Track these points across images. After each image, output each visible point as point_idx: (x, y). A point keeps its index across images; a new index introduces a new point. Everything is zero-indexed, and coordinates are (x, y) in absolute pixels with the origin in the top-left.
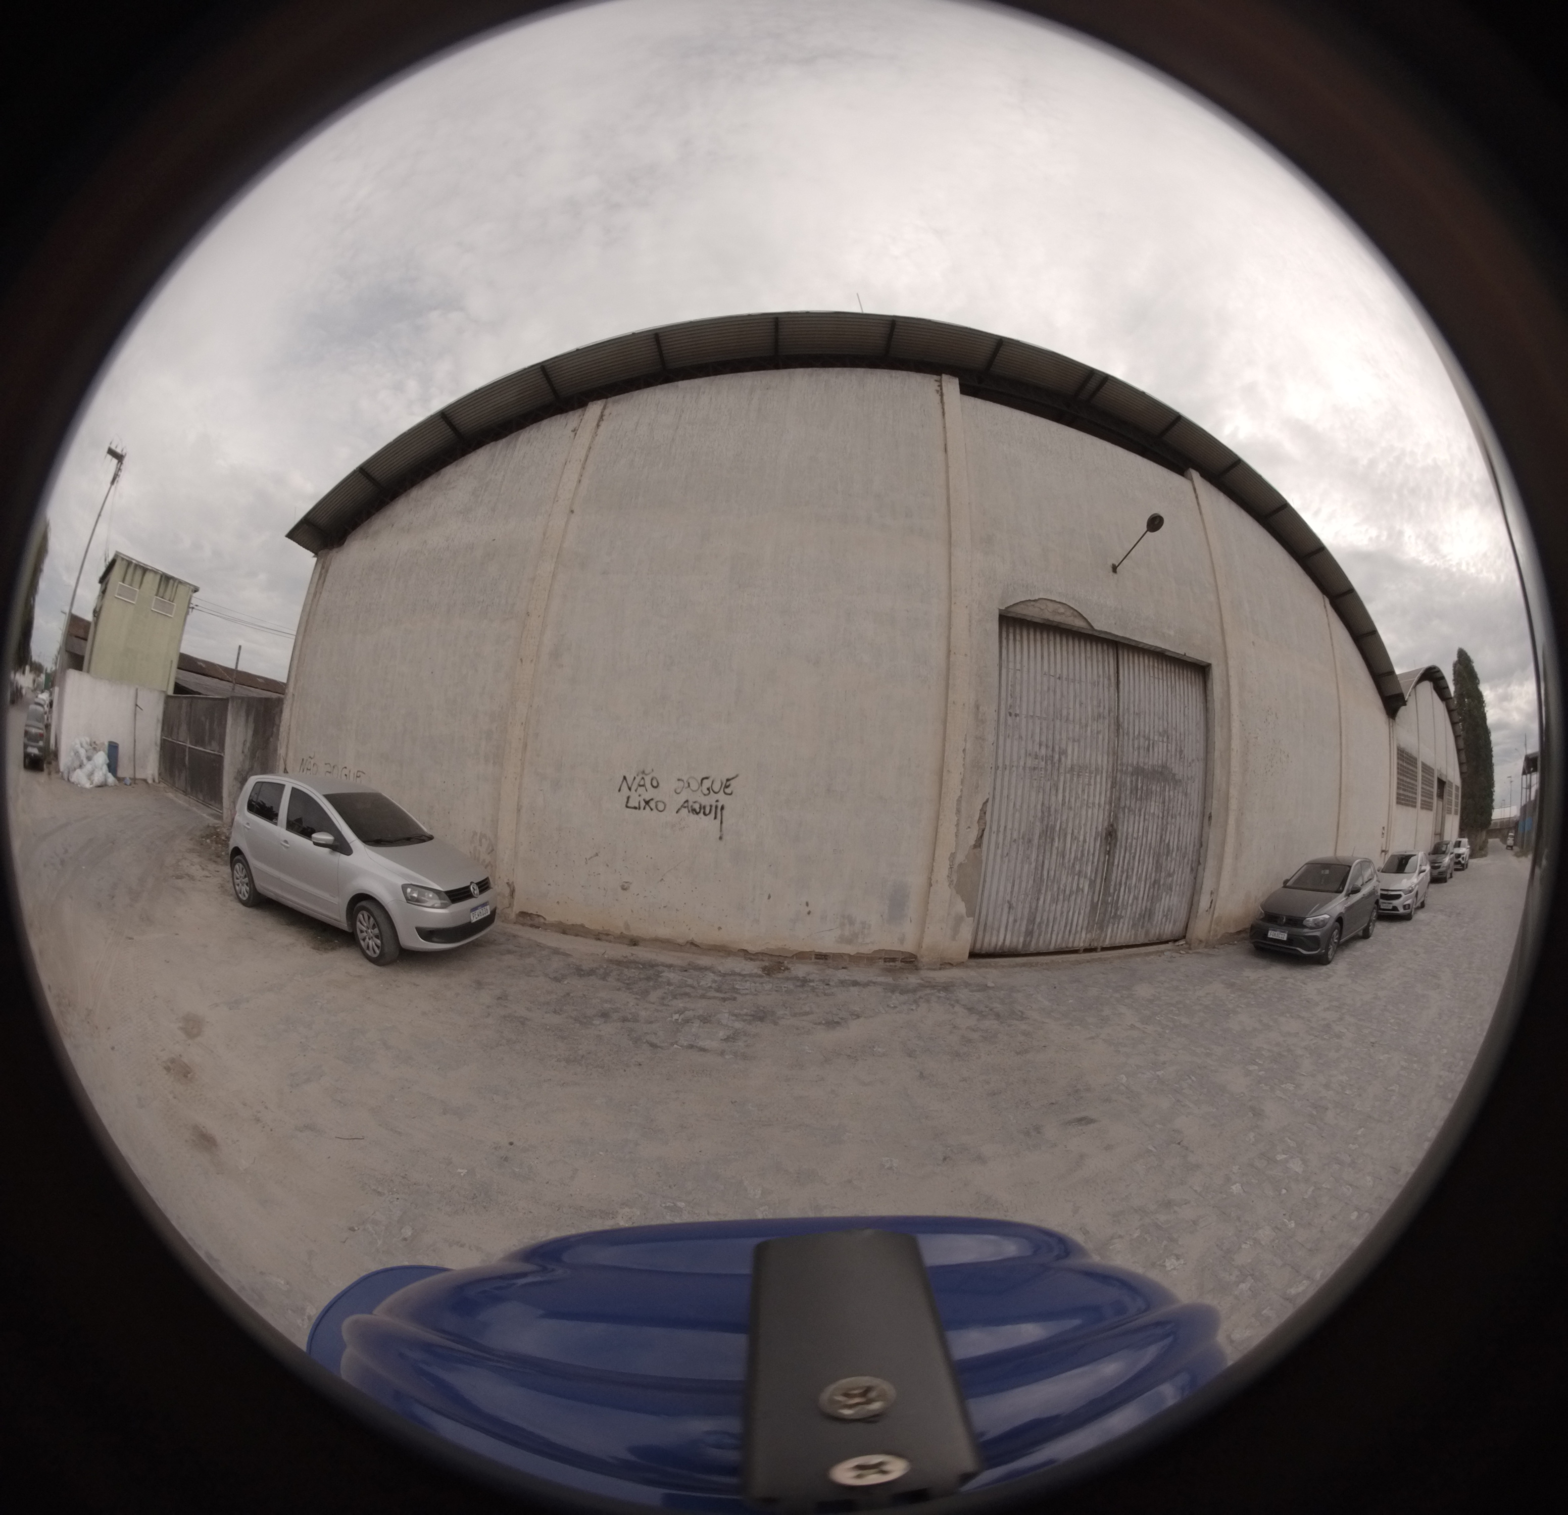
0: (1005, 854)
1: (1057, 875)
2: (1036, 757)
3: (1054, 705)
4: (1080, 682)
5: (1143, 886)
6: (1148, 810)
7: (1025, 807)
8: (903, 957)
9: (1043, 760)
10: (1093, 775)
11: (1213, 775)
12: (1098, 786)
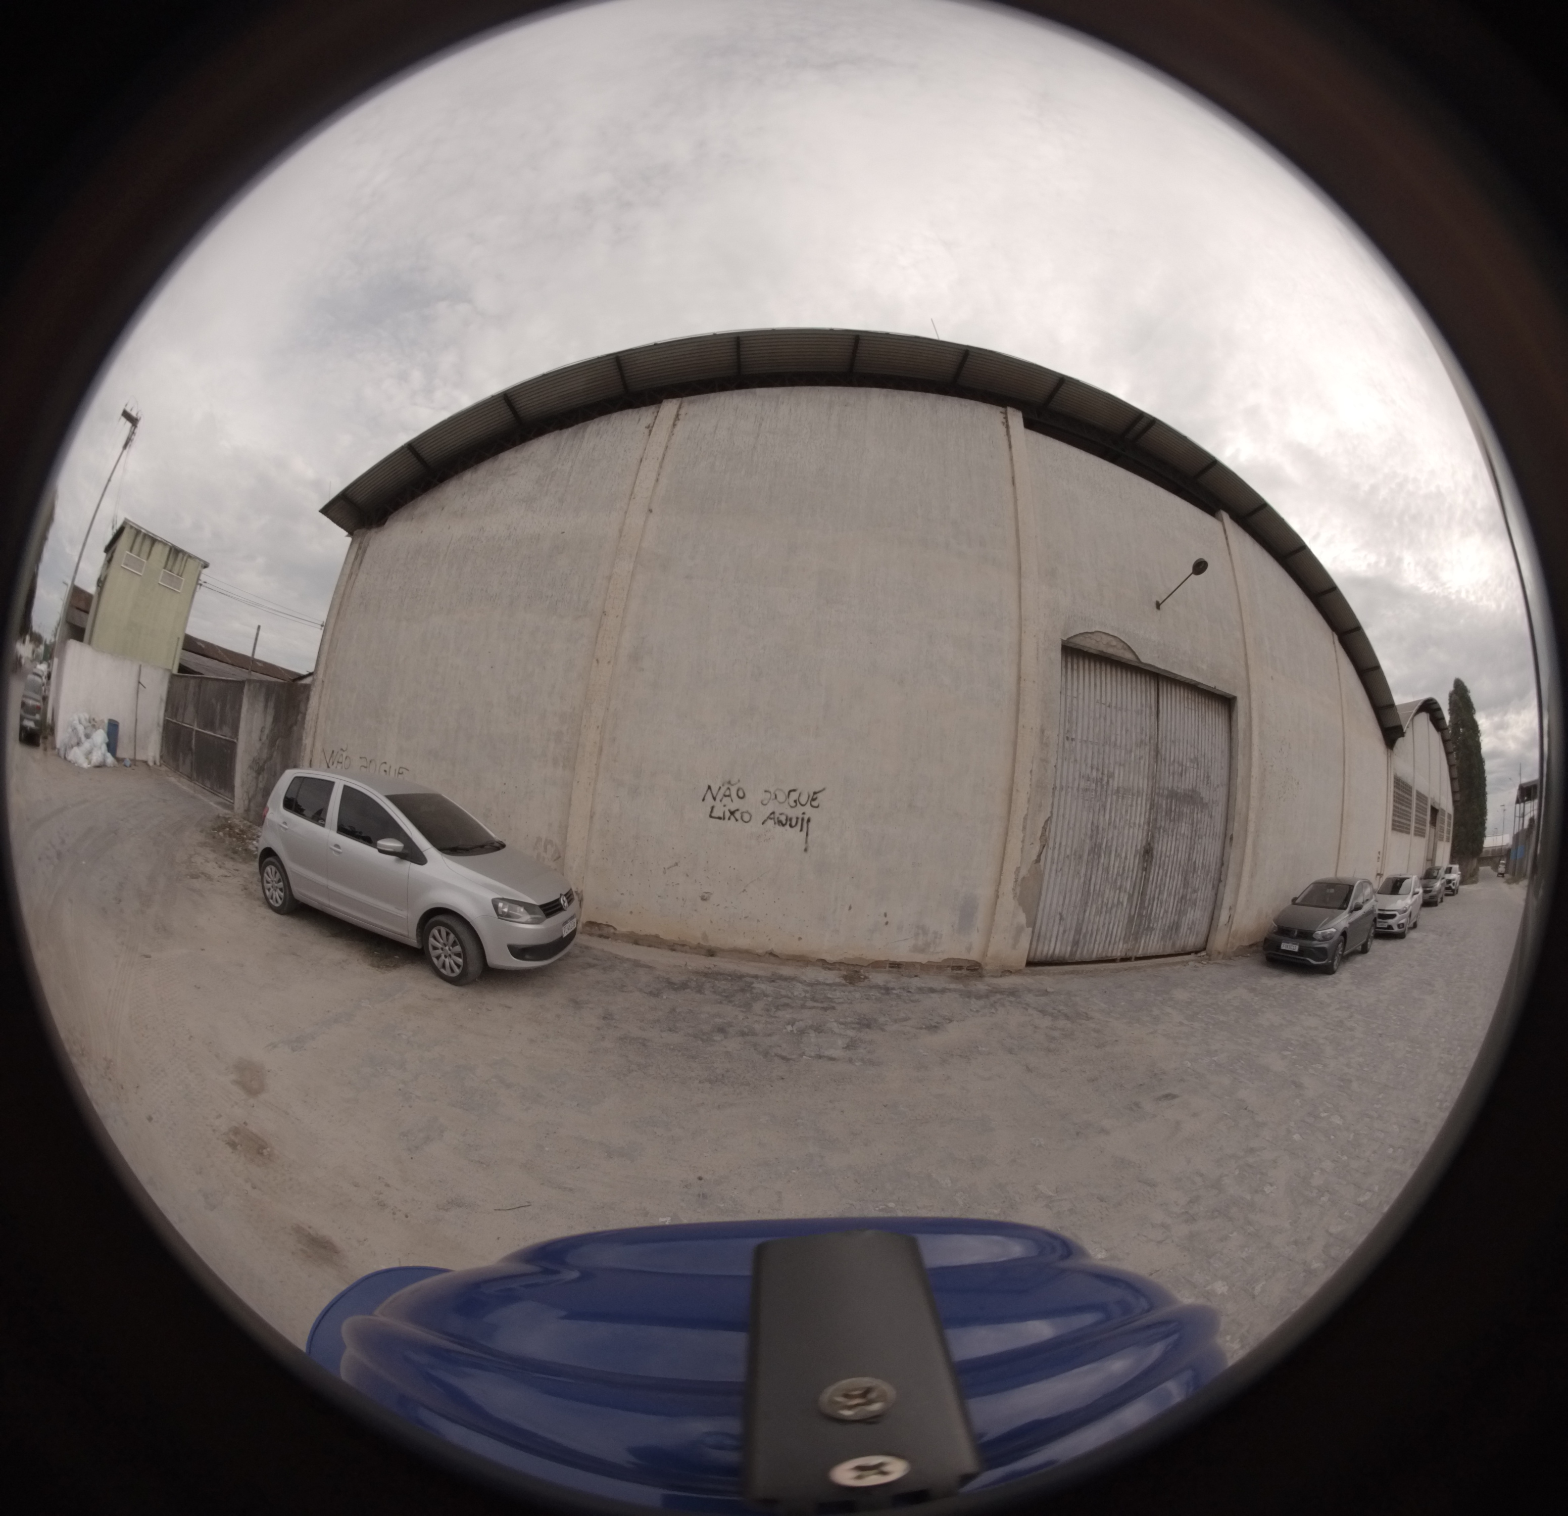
0: (1059, 869)
1: (1102, 889)
2: (1088, 779)
3: (1105, 731)
4: (1127, 710)
5: (1172, 900)
6: (1179, 830)
7: (1078, 825)
8: (968, 965)
9: (1094, 783)
10: (1135, 797)
11: (1236, 799)
12: (1139, 807)
